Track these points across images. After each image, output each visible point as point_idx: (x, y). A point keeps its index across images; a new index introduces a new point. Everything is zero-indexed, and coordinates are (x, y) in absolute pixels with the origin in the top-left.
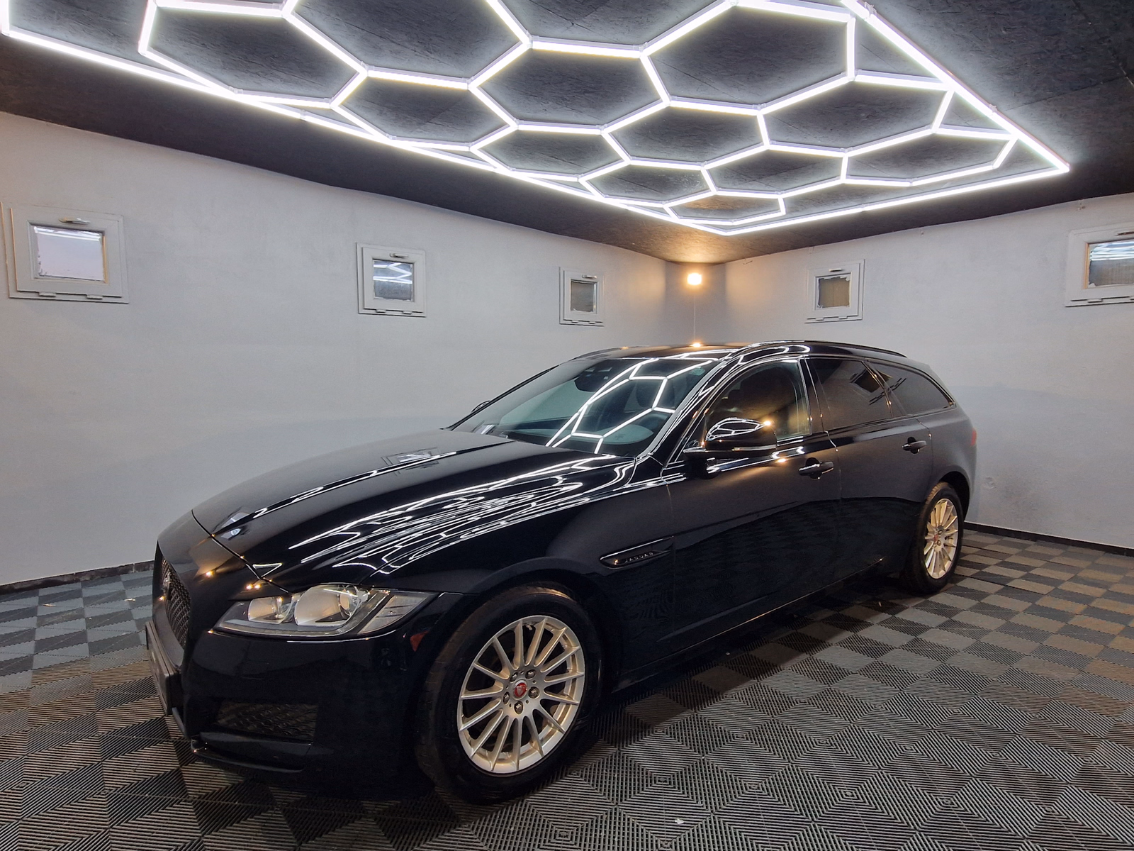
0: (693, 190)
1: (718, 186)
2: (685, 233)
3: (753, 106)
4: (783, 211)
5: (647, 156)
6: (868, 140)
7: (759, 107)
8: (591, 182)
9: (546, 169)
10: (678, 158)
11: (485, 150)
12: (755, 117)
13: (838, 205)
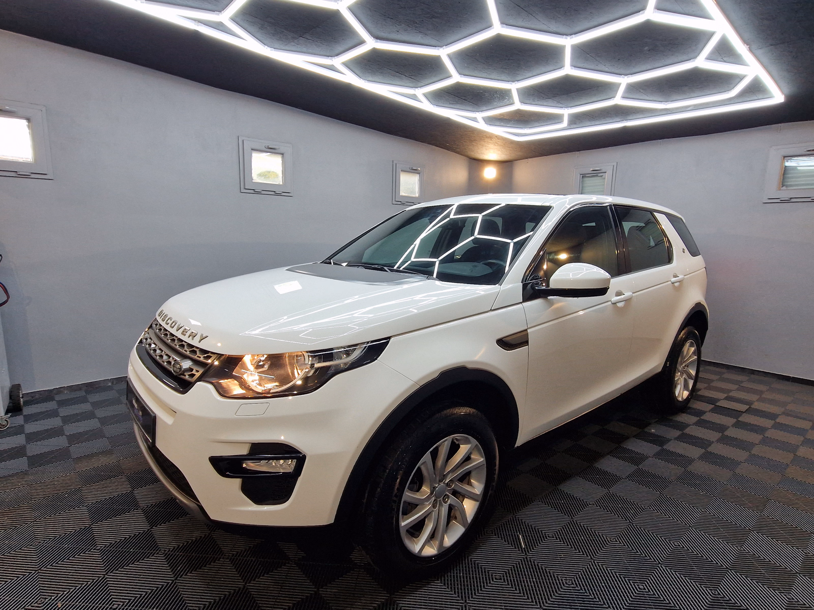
0: (503, 104)
1: (522, 102)
2: (487, 137)
3: (564, 36)
4: (565, 123)
5: (471, 74)
6: (645, 69)
7: (569, 38)
8: (425, 95)
9: (391, 82)
10: (496, 78)
11: (346, 64)
12: (565, 46)
13: (606, 120)
